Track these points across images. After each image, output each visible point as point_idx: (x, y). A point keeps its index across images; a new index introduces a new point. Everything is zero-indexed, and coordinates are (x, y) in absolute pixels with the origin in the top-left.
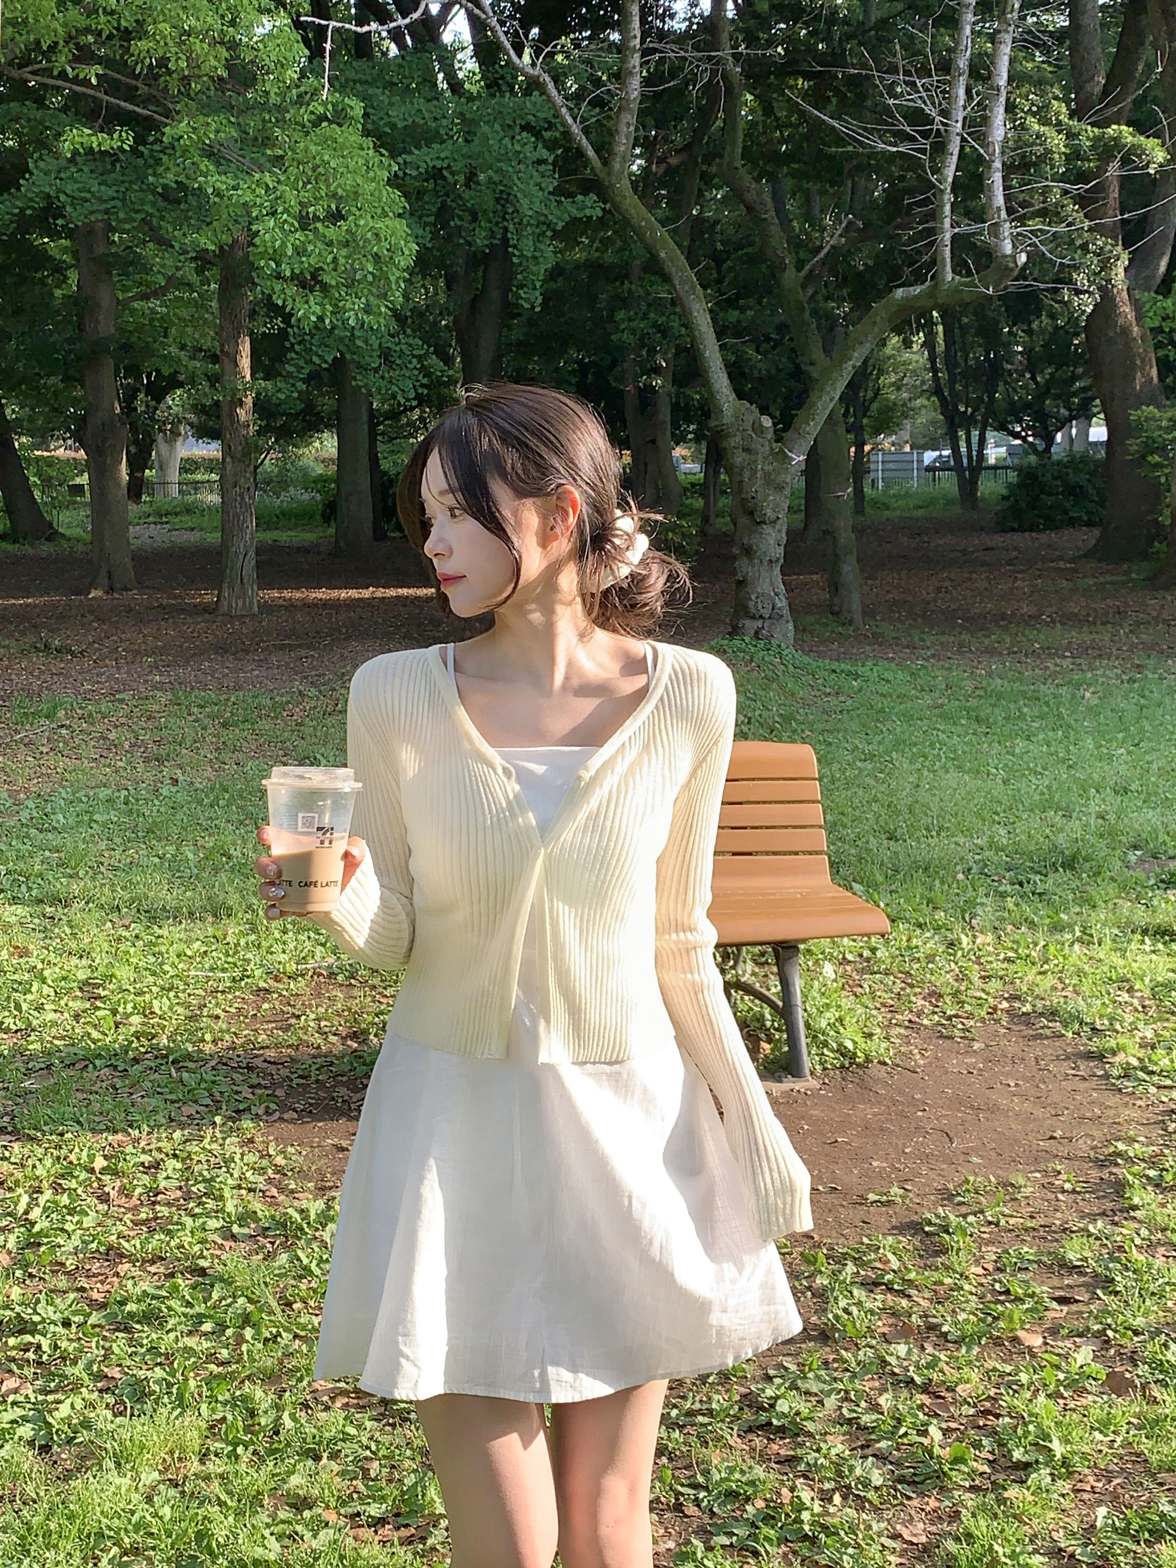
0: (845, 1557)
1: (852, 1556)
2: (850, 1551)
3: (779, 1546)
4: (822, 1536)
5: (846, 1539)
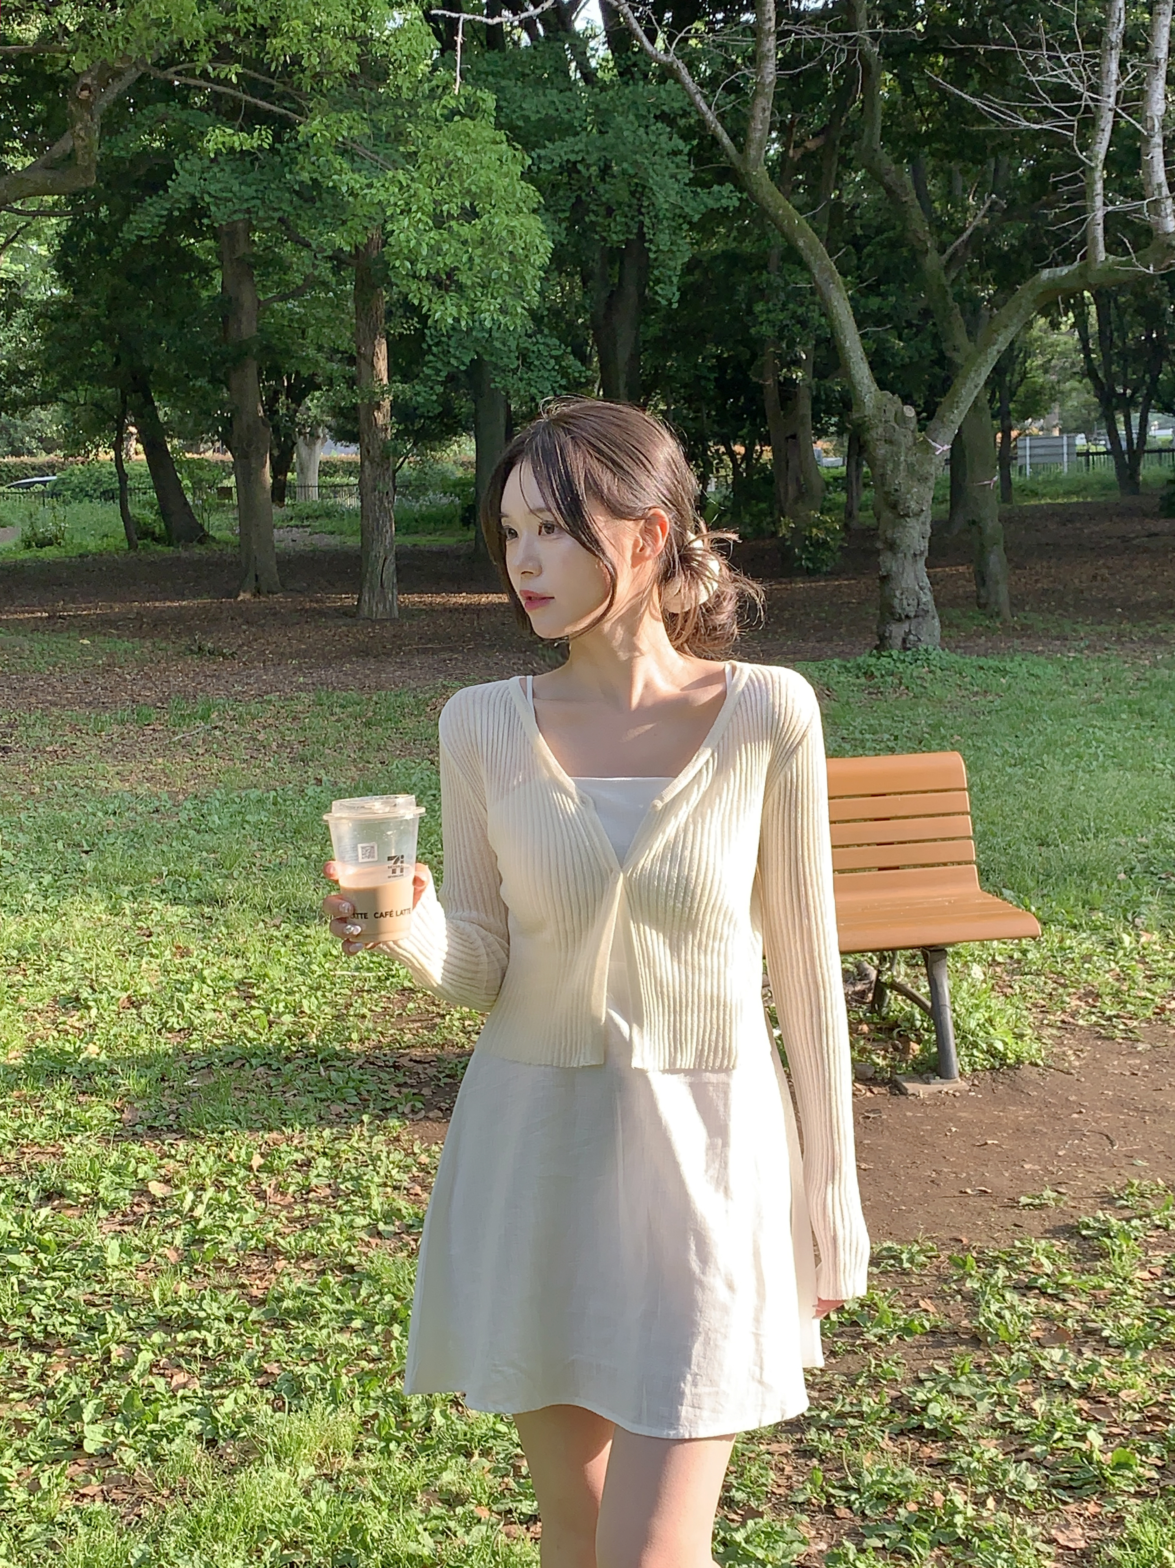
0: (999, 1561)
1: (1006, 1560)
2: (1004, 1555)
3: (932, 1549)
4: (976, 1540)
5: (1000, 1543)
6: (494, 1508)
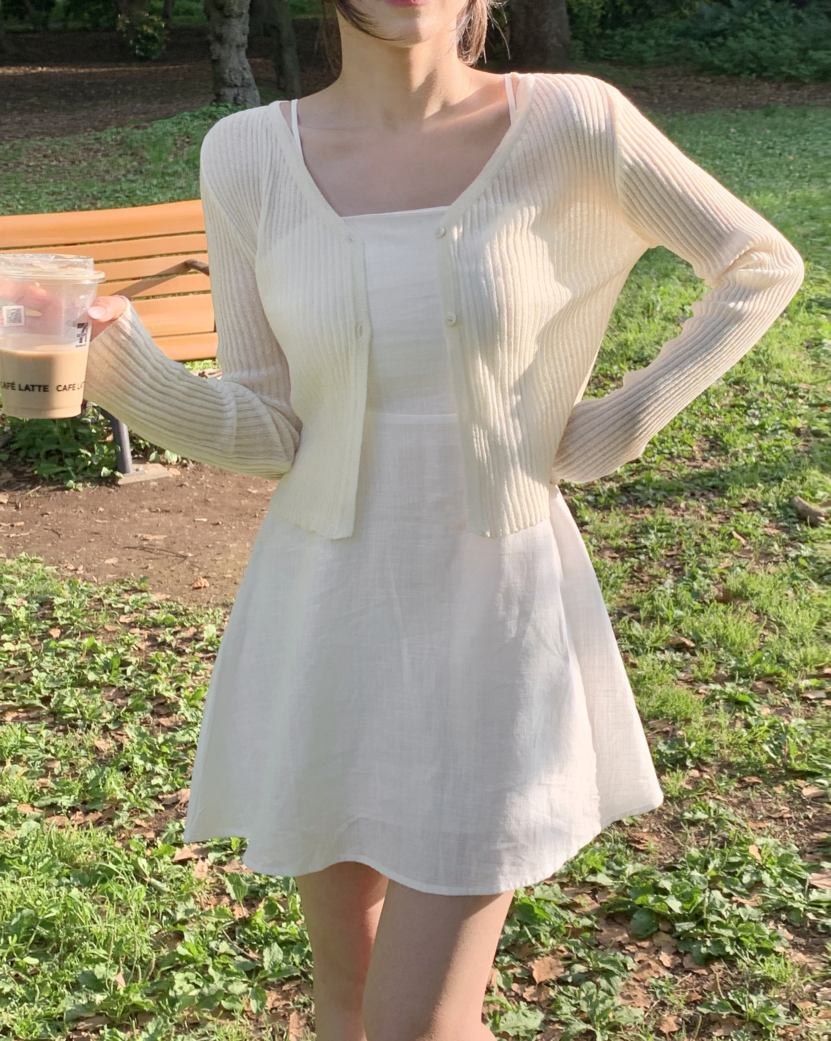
6: (36, 804)
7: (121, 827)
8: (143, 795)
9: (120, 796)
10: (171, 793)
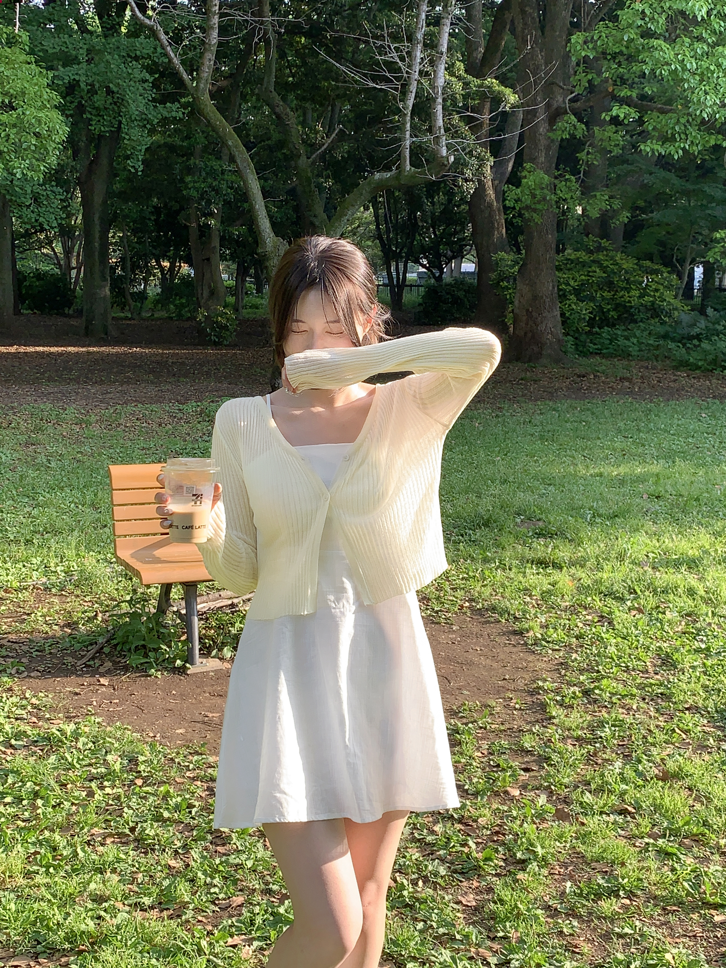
0: (433, 915)
1: (437, 914)
2: (436, 911)
3: (392, 911)
4: (417, 904)
5: (431, 905)
7: (187, 921)
8: (204, 900)
9: (187, 899)
10: (224, 899)
